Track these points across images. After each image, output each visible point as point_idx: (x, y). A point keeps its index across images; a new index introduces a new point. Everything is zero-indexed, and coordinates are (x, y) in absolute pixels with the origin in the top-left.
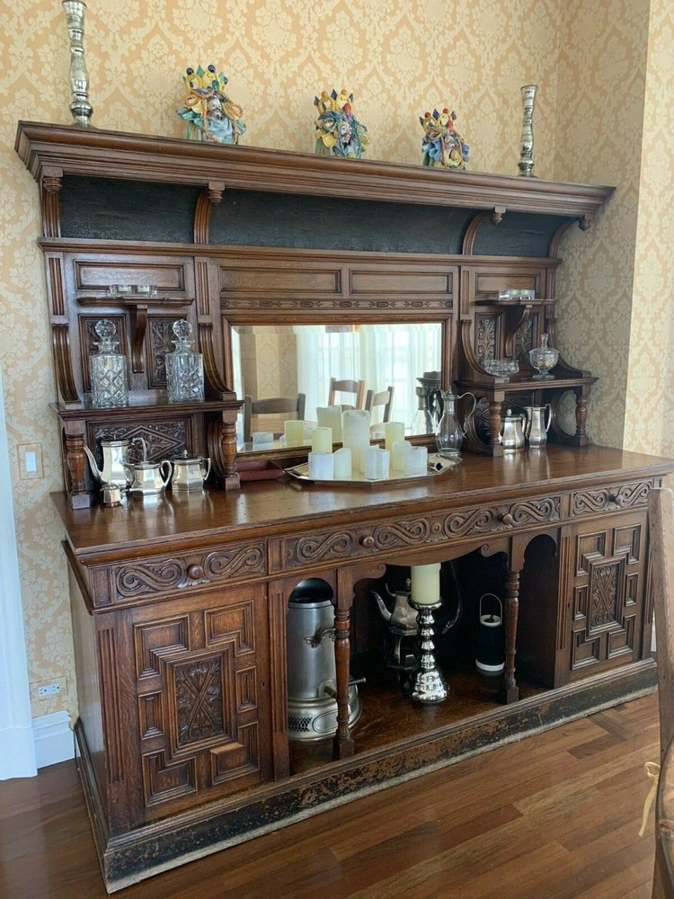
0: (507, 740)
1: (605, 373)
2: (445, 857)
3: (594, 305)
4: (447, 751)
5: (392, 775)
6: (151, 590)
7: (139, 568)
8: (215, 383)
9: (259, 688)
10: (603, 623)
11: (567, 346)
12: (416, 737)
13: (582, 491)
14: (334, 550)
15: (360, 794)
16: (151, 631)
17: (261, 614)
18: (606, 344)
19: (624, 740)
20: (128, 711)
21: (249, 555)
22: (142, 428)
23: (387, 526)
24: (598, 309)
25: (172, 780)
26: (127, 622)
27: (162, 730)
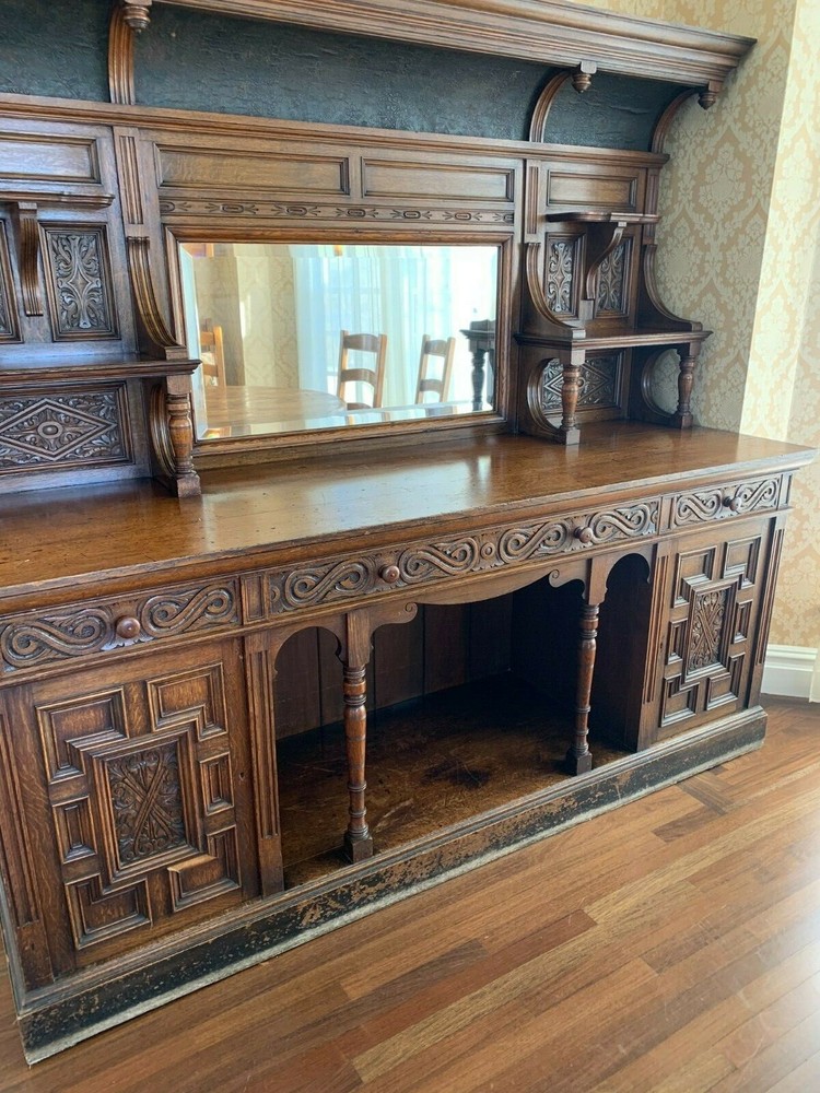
0: (575, 820)
1: (720, 325)
2: (495, 988)
3: (712, 225)
4: (498, 841)
5: (424, 876)
6: (60, 656)
7: (36, 624)
9: (236, 781)
10: (704, 665)
11: (669, 286)
12: (457, 826)
13: (687, 494)
14: (341, 587)
15: (381, 904)
16: (65, 715)
17: (234, 679)
18: (725, 283)
19: (724, 814)
20: (38, 827)
21: (212, 599)
22: (47, 403)
23: (419, 550)
24: (717, 231)
25: (113, 911)
26: (24, 703)
27: (92, 849)
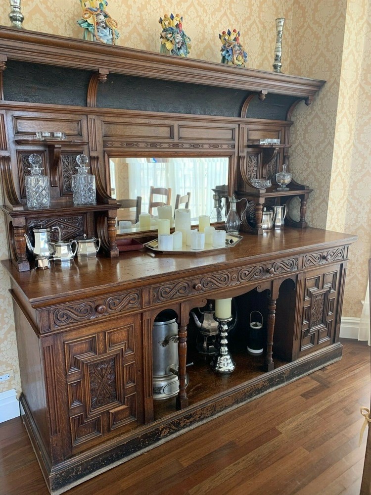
0: (268, 391)
1: (316, 187)
2: (243, 460)
3: (311, 149)
4: (238, 400)
5: (209, 415)
6: (75, 321)
7: (67, 308)
8: (101, 192)
9: (137, 373)
10: (317, 325)
11: (295, 171)
12: (221, 394)
13: (309, 254)
14: (179, 293)
15: (192, 427)
16: (75, 345)
17: (138, 331)
18: (318, 171)
20: (62, 393)
21: (131, 298)
22: (56, 221)
23: (208, 277)
24: (313, 150)
25: (87, 430)
26: (60, 340)
27: (81, 402)
